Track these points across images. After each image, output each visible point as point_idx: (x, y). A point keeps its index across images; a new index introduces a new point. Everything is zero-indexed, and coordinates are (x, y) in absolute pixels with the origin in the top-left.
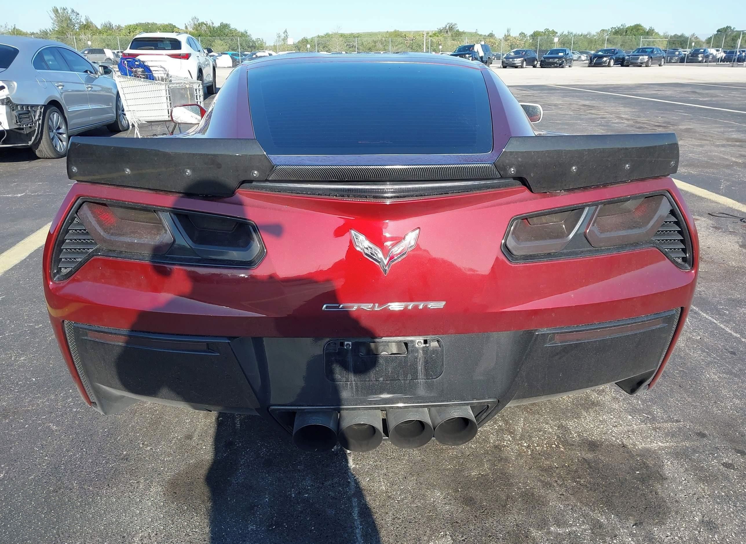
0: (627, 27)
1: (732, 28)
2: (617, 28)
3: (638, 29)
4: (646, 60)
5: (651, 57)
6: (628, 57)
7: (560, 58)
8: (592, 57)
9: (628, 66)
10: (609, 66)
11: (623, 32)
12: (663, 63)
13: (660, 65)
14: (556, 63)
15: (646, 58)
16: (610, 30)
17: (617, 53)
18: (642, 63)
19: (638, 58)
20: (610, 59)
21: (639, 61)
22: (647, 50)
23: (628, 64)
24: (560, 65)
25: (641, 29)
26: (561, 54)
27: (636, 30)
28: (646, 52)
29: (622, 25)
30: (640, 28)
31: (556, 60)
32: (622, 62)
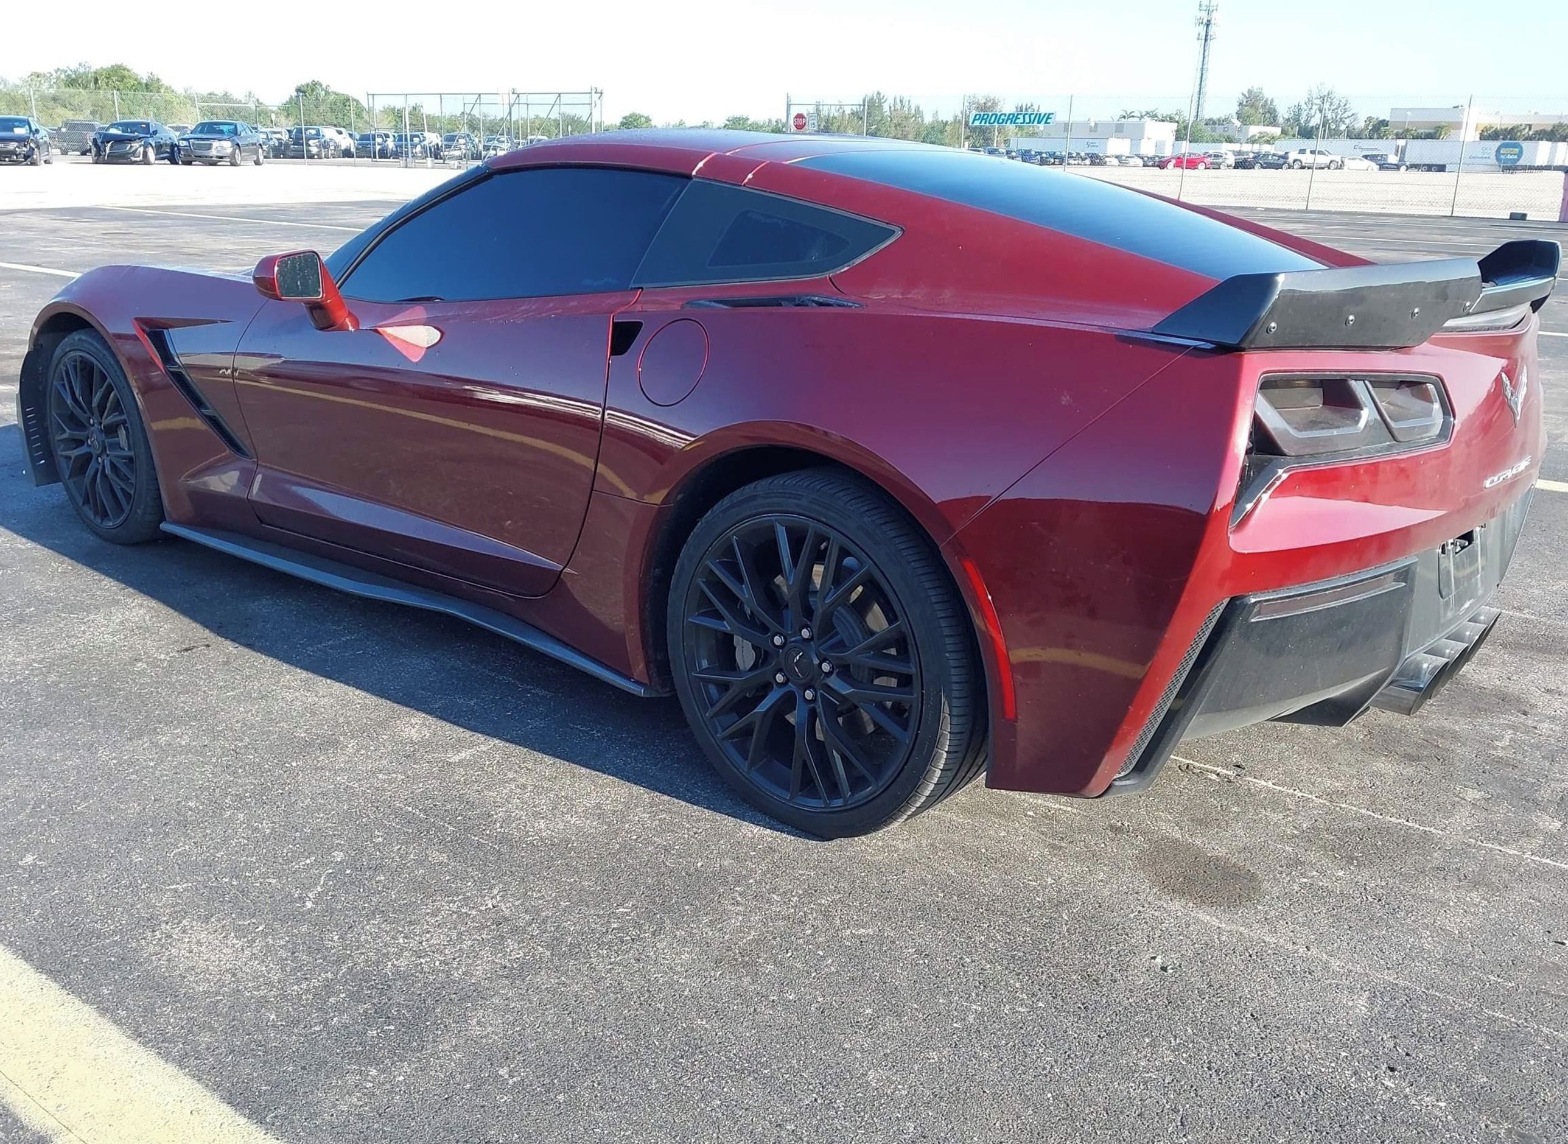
0: (93, 70)
1: (324, 86)
2: (69, 72)
3: (123, 78)
4: (229, 151)
5: (238, 145)
6: (185, 143)
7: (22, 140)
8: (99, 141)
9: (189, 163)
10: (145, 161)
11: (88, 82)
12: (261, 158)
13: (257, 163)
14: (13, 152)
15: (227, 147)
16: (54, 75)
17: (155, 132)
18: (221, 157)
19: (210, 147)
20: (145, 146)
21: (213, 152)
22: (221, 127)
23: (189, 159)
24: (26, 157)
25: (130, 77)
26: (19, 131)
27: (117, 76)
28: (221, 132)
29: (80, 65)
30: (126, 73)
31: (12, 146)
32: (172, 155)
